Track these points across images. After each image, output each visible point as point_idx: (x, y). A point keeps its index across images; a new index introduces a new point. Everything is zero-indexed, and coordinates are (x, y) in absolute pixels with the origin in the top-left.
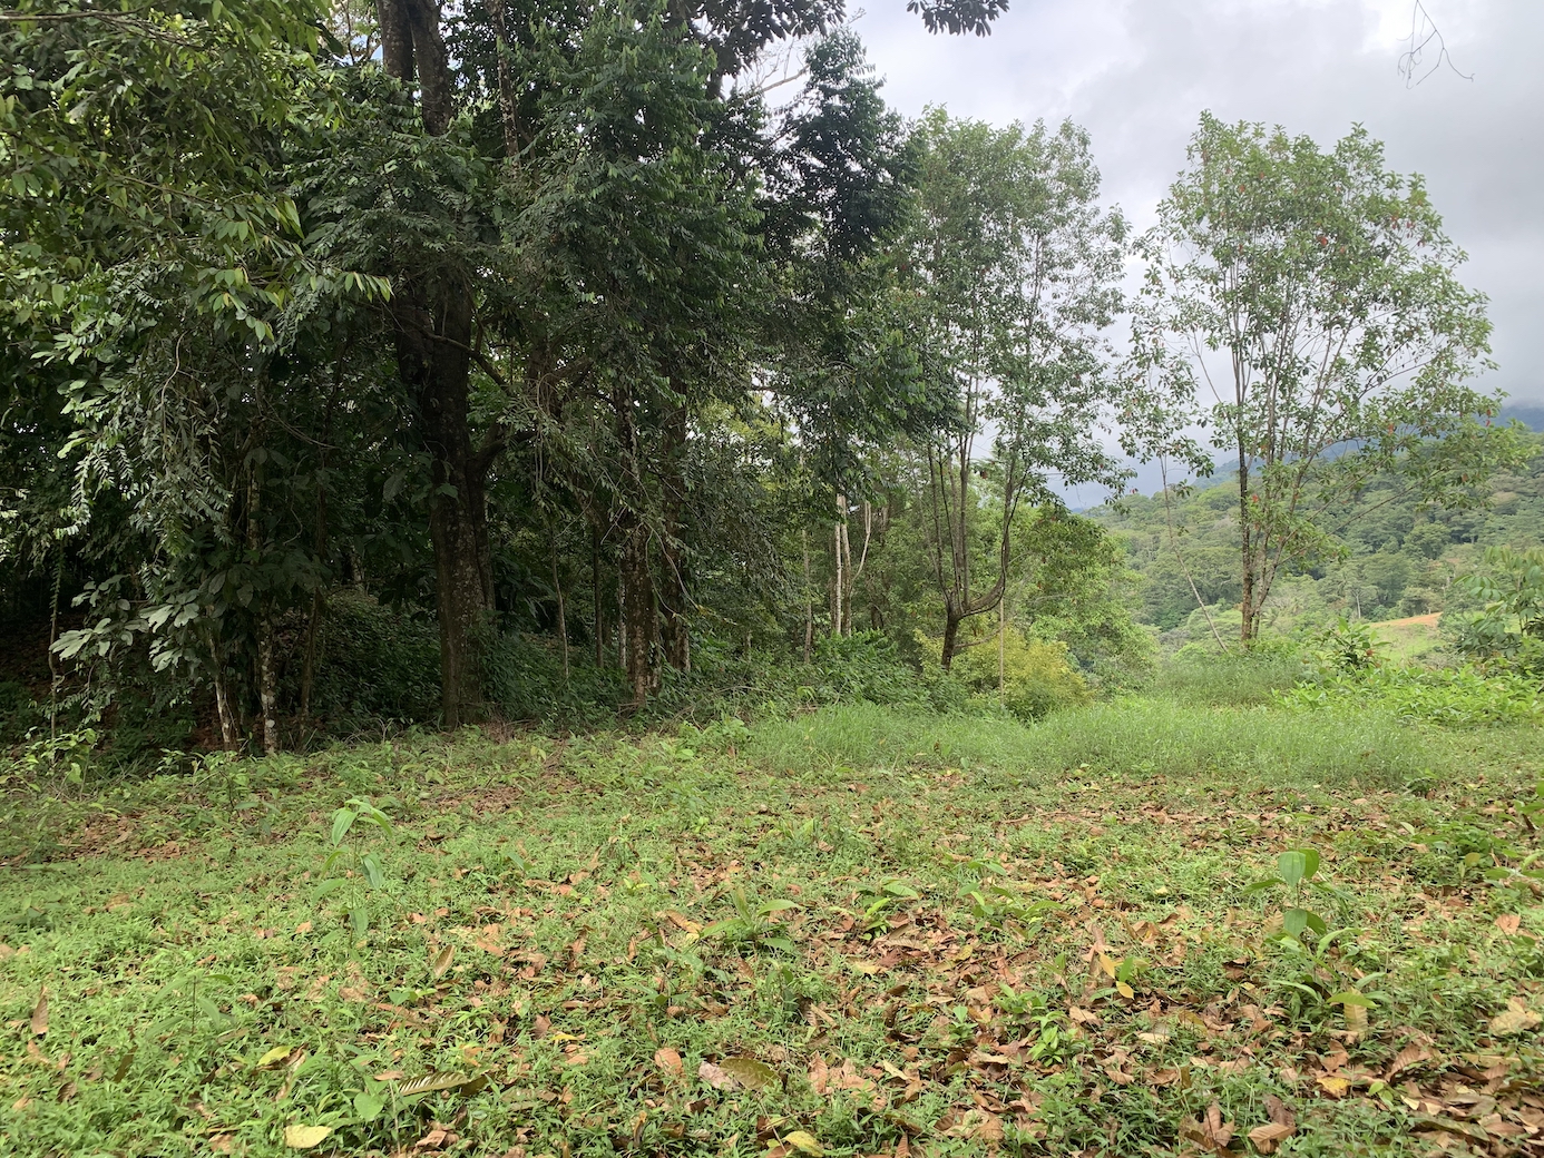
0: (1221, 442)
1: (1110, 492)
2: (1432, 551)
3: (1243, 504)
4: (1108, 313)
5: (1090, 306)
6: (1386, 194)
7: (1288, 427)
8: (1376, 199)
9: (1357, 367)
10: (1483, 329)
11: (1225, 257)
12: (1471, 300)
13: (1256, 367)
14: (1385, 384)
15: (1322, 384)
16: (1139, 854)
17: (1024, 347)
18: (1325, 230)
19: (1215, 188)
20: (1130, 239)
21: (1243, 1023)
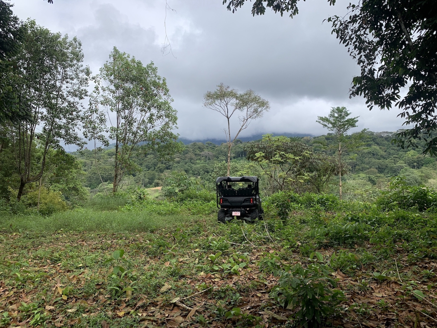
0: (112, 137)
1: (79, 148)
2: (161, 171)
3: (116, 155)
4: (83, 96)
5: (78, 93)
6: (157, 81)
7: (130, 136)
8: (155, 81)
9: (148, 123)
10: (176, 119)
11: (117, 87)
12: (174, 111)
13: (123, 118)
14: (154, 128)
15: (139, 126)
16: (75, 255)
17: (55, 100)
18: (143, 86)
19: (116, 68)
20: (91, 76)
21: (99, 301)
